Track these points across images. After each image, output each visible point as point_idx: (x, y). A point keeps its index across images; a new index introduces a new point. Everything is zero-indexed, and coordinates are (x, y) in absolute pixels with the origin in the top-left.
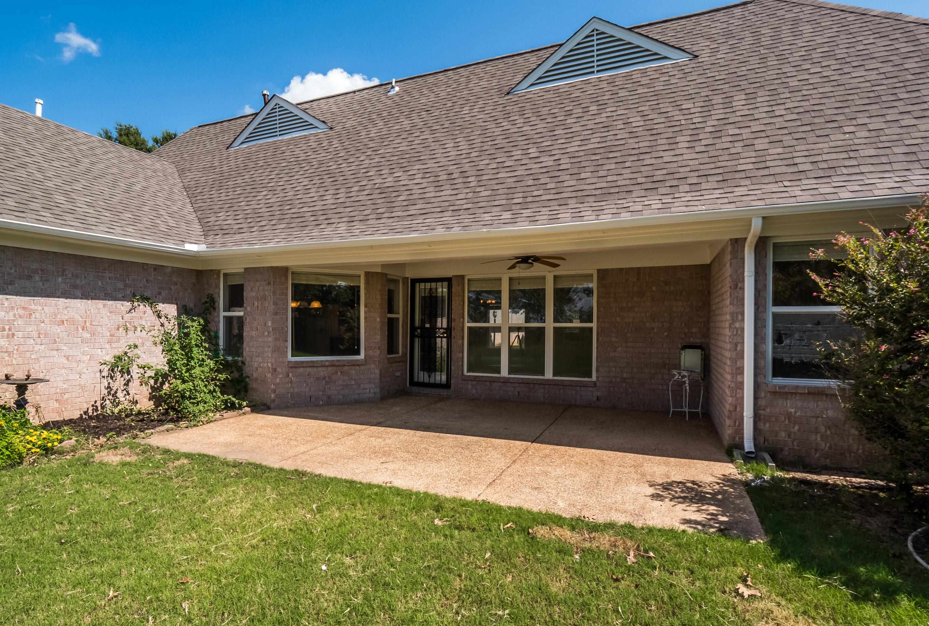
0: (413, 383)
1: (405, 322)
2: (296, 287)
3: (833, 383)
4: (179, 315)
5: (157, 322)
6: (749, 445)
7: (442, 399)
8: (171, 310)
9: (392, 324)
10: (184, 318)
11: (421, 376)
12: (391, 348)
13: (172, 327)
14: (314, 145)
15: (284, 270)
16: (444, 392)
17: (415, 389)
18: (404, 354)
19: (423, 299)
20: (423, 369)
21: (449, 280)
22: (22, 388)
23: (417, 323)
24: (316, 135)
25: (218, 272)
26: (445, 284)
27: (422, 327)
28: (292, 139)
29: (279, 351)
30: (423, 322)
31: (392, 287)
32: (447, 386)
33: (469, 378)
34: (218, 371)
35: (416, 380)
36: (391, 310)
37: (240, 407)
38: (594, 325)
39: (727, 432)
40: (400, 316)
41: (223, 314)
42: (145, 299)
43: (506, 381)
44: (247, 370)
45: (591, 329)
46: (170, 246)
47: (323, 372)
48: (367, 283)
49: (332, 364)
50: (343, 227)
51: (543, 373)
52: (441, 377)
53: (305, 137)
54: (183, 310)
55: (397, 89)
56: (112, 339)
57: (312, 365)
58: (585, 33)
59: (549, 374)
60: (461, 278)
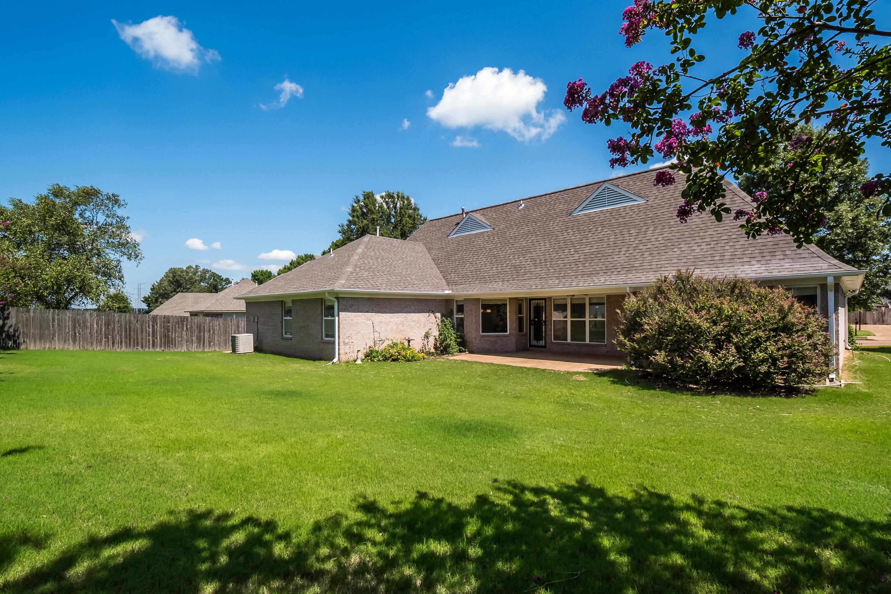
0: (530, 345)
1: (527, 318)
2: (482, 305)
4: (442, 317)
5: (435, 320)
7: (541, 352)
8: (439, 315)
9: (520, 320)
10: (444, 318)
11: (534, 342)
12: (521, 329)
13: (439, 321)
14: (487, 238)
15: (478, 299)
16: (543, 349)
17: (531, 348)
18: (527, 332)
19: (535, 307)
20: (535, 339)
21: (545, 299)
22: (409, 341)
23: (532, 318)
24: (487, 232)
25: (453, 300)
26: (543, 301)
27: (534, 320)
28: (477, 234)
29: (477, 330)
30: (535, 318)
31: (520, 302)
32: (545, 347)
33: (553, 343)
34: (458, 338)
35: (532, 344)
36: (520, 312)
37: (465, 352)
38: (605, 319)
40: (524, 315)
41: (456, 316)
42: (432, 312)
43: (569, 344)
44: (465, 338)
45: (604, 322)
46: (440, 292)
47: (493, 339)
48: (510, 302)
49: (497, 336)
50: (500, 283)
51: (585, 341)
52: (542, 343)
53: (483, 233)
54: (443, 315)
55: (523, 205)
56: (425, 326)
57: (489, 336)
58: (603, 187)
59: (587, 341)
60: (550, 298)
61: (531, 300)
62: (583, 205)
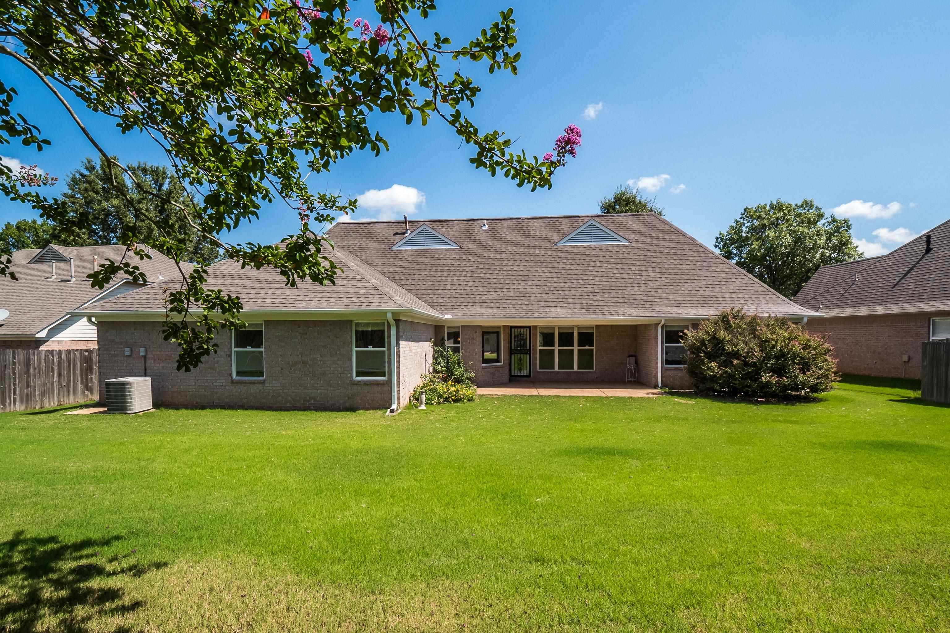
0: (511, 376)
2: (482, 332)
3: (682, 366)
6: (660, 385)
11: (516, 372)
15: (480, 326)
16: (528, 379)
17: (512, 378)
19: (516, 336)
20: (517, 369)
21: (529, 327)
23: (513, 347)
24: (453, 250)
26: (528, 329)
27: (516, 349)
28: (437, 250)
29: (479, 361)
30: (516, 347)
32: (529, 376)
33: (538, 372)
35: (513, 374)
38: (594, 348)
39: (653, 382)
43: (558, 373)
45: (593, 350)
47: (492, 371)
49: (494, 367)
51: (573, 368)
52: (526, 373)
53: (446, 250)
55: (487, 226)
57: (488, 367)
58: (589, 224)
59: (576, 368)
60: (535, 327)
61: (511, 327)
62: (569, 237)
